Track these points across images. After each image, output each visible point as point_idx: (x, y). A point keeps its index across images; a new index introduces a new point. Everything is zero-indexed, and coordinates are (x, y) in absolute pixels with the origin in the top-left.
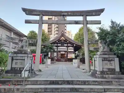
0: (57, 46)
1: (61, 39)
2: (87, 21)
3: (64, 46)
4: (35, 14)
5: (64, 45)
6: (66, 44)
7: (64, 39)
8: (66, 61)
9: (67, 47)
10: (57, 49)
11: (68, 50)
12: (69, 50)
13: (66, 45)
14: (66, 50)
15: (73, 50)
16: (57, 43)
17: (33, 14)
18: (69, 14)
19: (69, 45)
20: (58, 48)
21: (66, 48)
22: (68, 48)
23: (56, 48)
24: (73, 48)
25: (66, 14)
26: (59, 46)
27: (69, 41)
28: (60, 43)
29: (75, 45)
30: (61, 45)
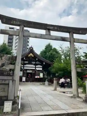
1: (29, 55)
2: (74, 39)
3: (32, 64)
4: (15, 23)
5: (31, 62)
6: (34, 61)
7: (33, 56)
8: (33, 81)
10: (24, 67)
11: (36, 68)
13: (34, 63)
14: (34, 68)
15: (41, 69)
16: (24, 61)
17: (12, 23)
18: (56, 28)
19: (37, 63)
21: (34, 66)
22: (37, 66)
24: (41, 67)
25: (52, 28)
26: (26, 64)
28: (28, 60)
29: (44, 63)
30: (29, 62)
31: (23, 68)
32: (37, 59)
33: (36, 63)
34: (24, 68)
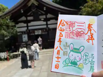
0: (27, 22)
3: (40, 20)
5: (38, 17)
7: (36, 3)
9: (46, 20)
10: (27, 26)
11: (49, 26)
12: (51, 27)
14: (45, 26)
21: (45, 23)
26: (30, 21)
27: (47, 7)
28: (32, 14)
30: (34, 18)
33: (46, 17)
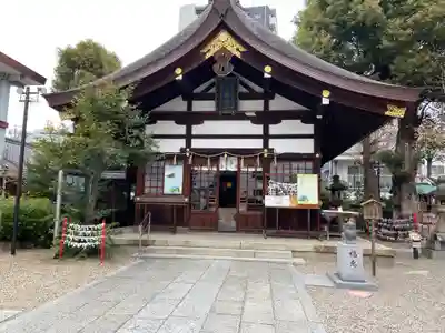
1: (211, 50)
3: (241, 116)
7: (235, 49)
12: (279, 147)
13: (258, 105)
15: (307, 147)
16: (189, 98)
20: (196, 130)
22: (273, 129)
23: (182, 130)
24: (309, 129)
26: (201, 117)
27: (277, 67)
28: (213, 91)
29: (326, 94)
31: (182, 143)
32: (268, 69)
33: (266, 105)
34: (188, 144)
